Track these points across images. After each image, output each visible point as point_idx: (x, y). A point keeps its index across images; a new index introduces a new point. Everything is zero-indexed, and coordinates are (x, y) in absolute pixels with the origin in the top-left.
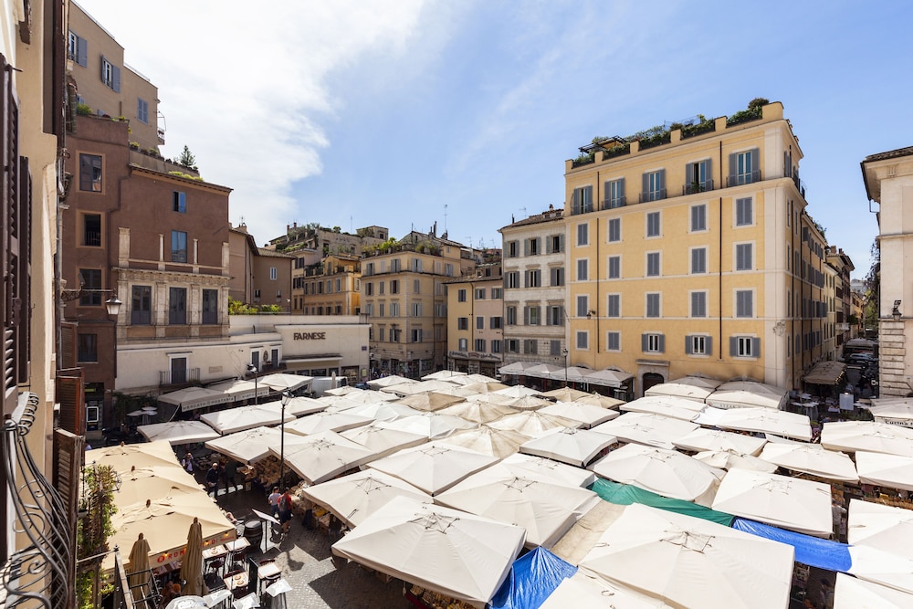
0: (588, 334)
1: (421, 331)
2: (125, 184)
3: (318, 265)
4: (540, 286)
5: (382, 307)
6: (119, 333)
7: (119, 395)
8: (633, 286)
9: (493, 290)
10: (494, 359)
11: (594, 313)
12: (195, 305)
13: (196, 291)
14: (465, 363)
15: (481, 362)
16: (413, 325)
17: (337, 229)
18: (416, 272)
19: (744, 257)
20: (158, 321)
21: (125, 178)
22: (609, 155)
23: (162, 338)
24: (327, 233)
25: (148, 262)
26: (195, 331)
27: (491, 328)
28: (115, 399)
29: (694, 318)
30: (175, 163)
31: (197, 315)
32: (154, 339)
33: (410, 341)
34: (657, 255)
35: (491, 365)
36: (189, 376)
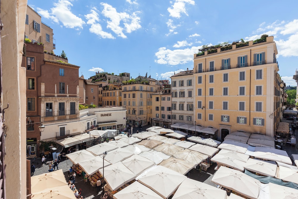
0: (202, 115)
1: (143, 110)
2: (43, 67)
3: (106, 86)
4: (185, 97)
5: (129, 102)
6: (42, 120)
7: (42, 142)
8: (218, 98)
9: (168, 98)
10: (168, 121)
11: (204, 107)
12: (68, 108)
13: (68, 103)
14: (158, 122)
15: (164, 122)
16: (140, 109)
17: (113, 74)
18: (141, 91)
19: (259, 90)
20: (55, 115)
21: (43, 65)
22: (209, 53)
23: (56, 121)
24: (110, 75)
25: (51, 94)
26: (68, 117)
27: (167, 111)
28: (40, 143)
29: (240, 111)
30: (60, 57)
31: (68, 112)
32: (54, 121)
33: (139, 114)
34: (227, 88)
35: (167, 123)
36: (66, 133)
